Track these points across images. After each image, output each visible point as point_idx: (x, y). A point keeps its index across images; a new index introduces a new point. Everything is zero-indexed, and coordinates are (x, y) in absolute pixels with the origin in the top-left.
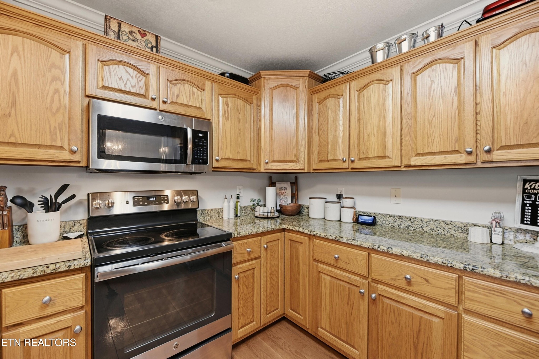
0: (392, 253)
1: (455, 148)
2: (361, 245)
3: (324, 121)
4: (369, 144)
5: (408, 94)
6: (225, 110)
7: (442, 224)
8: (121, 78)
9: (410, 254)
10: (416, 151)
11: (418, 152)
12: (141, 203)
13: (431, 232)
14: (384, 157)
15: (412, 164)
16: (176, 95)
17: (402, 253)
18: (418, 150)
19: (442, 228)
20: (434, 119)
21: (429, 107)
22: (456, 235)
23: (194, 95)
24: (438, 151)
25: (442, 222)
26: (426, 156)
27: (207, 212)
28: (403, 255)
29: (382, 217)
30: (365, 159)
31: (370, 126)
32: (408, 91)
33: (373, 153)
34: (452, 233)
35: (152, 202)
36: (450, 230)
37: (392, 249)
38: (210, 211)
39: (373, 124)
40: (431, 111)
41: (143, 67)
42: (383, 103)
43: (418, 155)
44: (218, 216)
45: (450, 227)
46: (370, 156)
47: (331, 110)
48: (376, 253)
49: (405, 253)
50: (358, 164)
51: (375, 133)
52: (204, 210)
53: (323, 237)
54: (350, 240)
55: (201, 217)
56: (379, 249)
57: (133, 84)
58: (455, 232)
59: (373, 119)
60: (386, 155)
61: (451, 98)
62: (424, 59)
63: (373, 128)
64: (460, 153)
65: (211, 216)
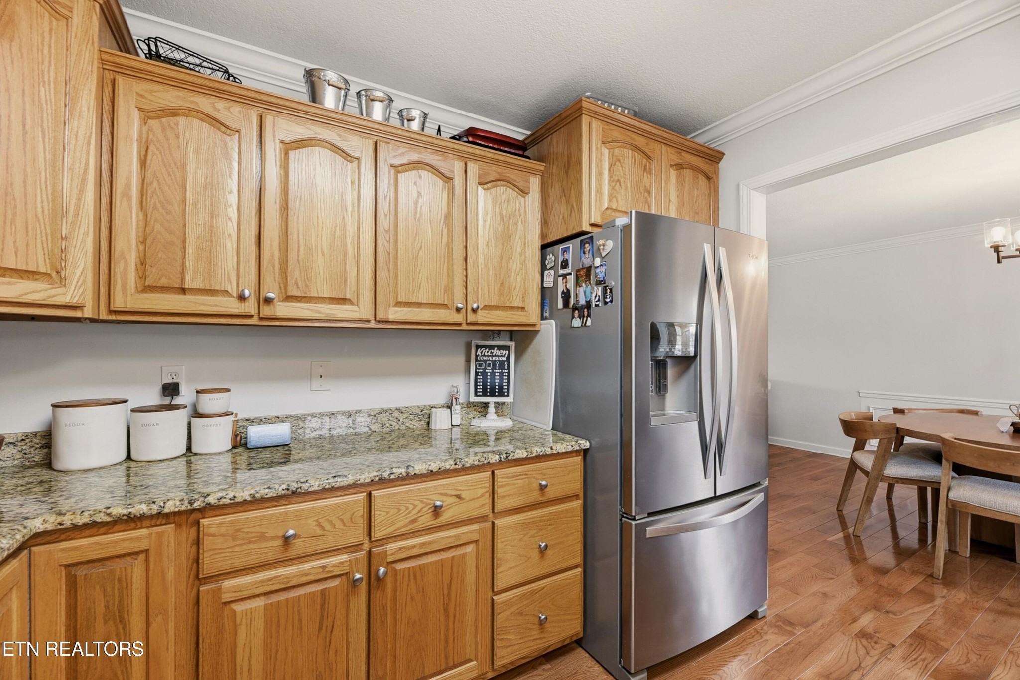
0: (415, 474)
1: (444, 301)
2: (357, 481)
3: (169, 175)
4: (312, 268)
5: (385, 197)
7: (396, 414)
9: (441, 466)
10: (397, 298)
11: (399, 300)
13: (382, 430)
14: (343, 301)
15: (392, 317)
17: (431, 469)
18: (399, 296)
19: (396, 420)
20: (421, 252)
21: (415, 232)
22: (411, 426)
24: (425, 302)
25: (396, 411)
26: (409, 307)
28: (432, 471)
29: (296, 421)
30: (299, 299)
31: (313, 231)
32: (386, 192)
33: (319, 289)
34: (407, 425)
36: (406, 421)
37: (413, 467)
39: (320, 229)
40: (417, 239)
42: (342, 195)
43: (399, 304)
45: (405, 416)
46: (314, 294)
47: (197, 152)
48: (390, 485)
49: (434, 467)
50: (283, 309)
51: (325, 250)
53: (245, 500)
54: (329, 481)
56: (393, 477)
58: (411, 422)
59: (320, 217)
60: (347, 297)
61: (441, 229)
62: (409, 151)
63: (320, 235)
64: (448, 308)
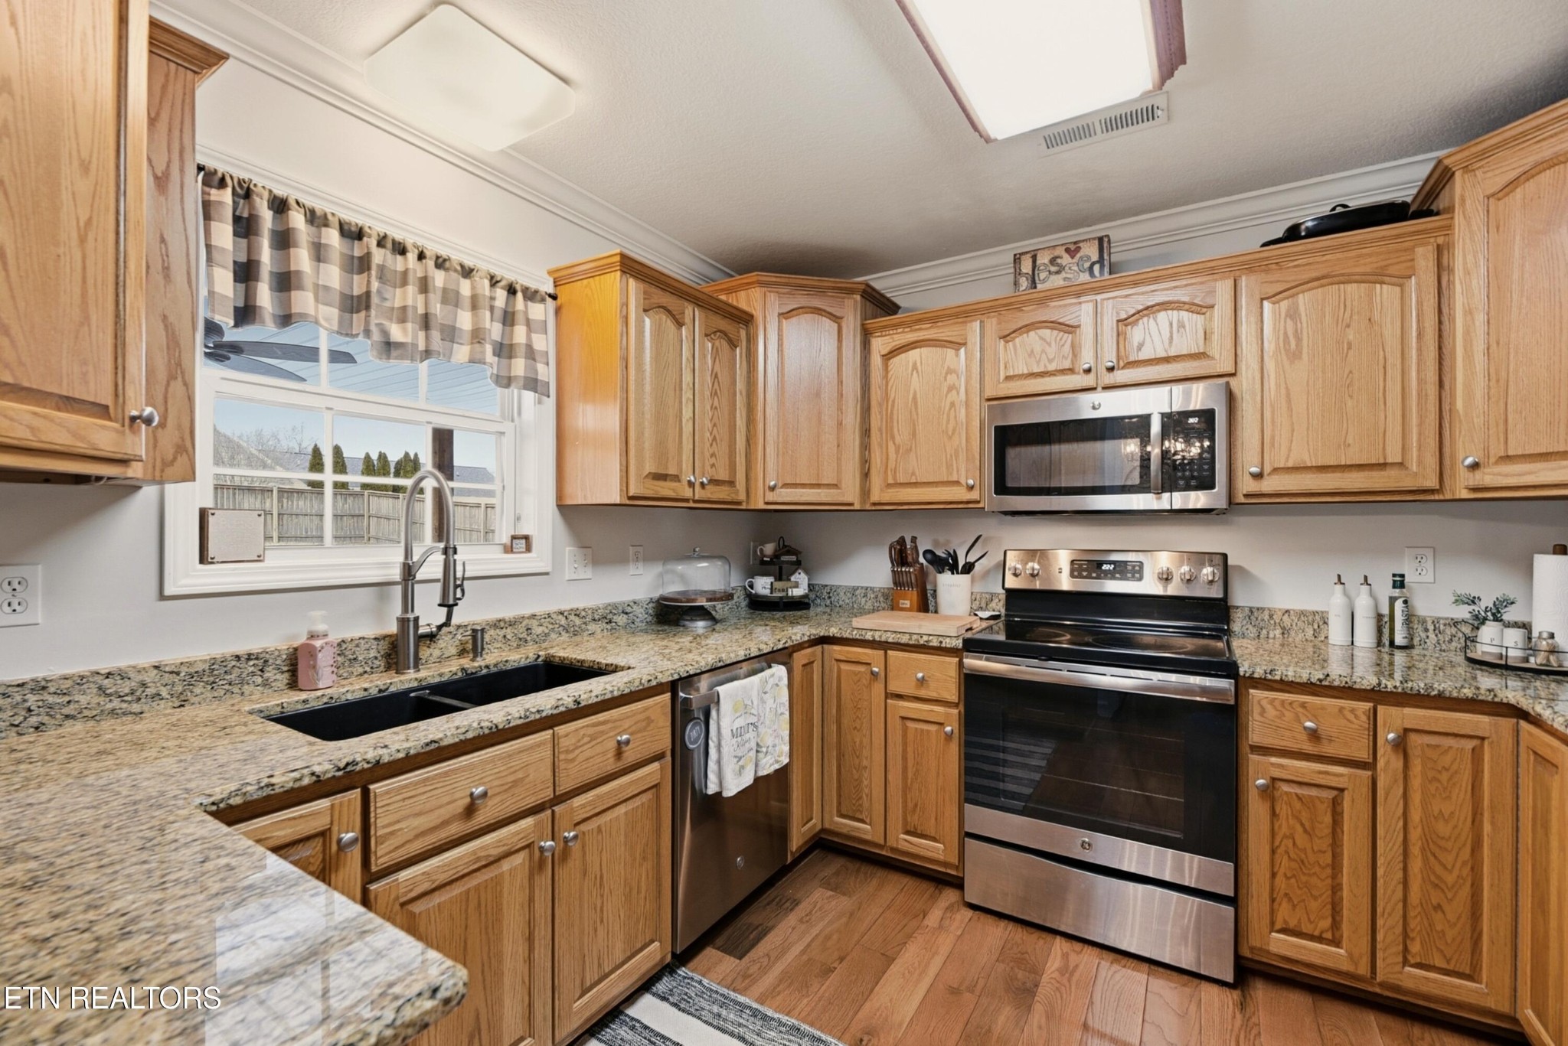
6: (1285, 333)
8: (1032, 351)
12: (1085, 574)
16: (1136, 344)
23: (1182, 330)
27: (1271, 616)
35: (1106, 572)
38: (1280, 614)
41: (1069, 317)
44: (1310, 632)
52: (1261, 609)
55: (1250, 627)
57: (1051, 357)
65: (1284, 628)
